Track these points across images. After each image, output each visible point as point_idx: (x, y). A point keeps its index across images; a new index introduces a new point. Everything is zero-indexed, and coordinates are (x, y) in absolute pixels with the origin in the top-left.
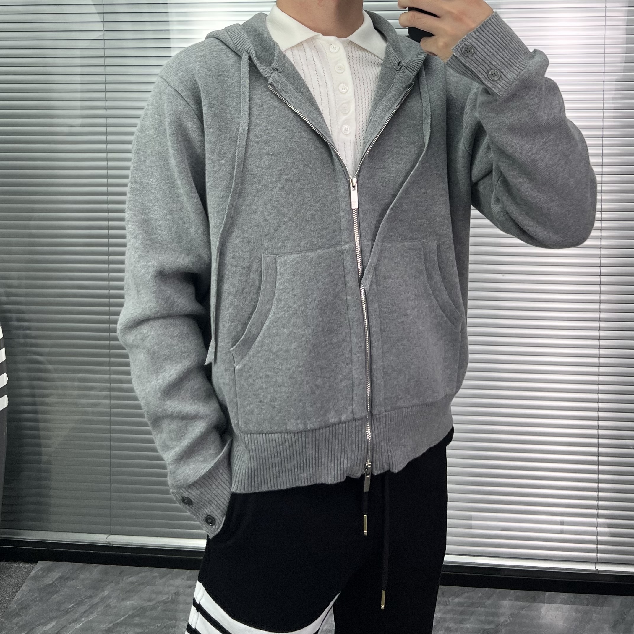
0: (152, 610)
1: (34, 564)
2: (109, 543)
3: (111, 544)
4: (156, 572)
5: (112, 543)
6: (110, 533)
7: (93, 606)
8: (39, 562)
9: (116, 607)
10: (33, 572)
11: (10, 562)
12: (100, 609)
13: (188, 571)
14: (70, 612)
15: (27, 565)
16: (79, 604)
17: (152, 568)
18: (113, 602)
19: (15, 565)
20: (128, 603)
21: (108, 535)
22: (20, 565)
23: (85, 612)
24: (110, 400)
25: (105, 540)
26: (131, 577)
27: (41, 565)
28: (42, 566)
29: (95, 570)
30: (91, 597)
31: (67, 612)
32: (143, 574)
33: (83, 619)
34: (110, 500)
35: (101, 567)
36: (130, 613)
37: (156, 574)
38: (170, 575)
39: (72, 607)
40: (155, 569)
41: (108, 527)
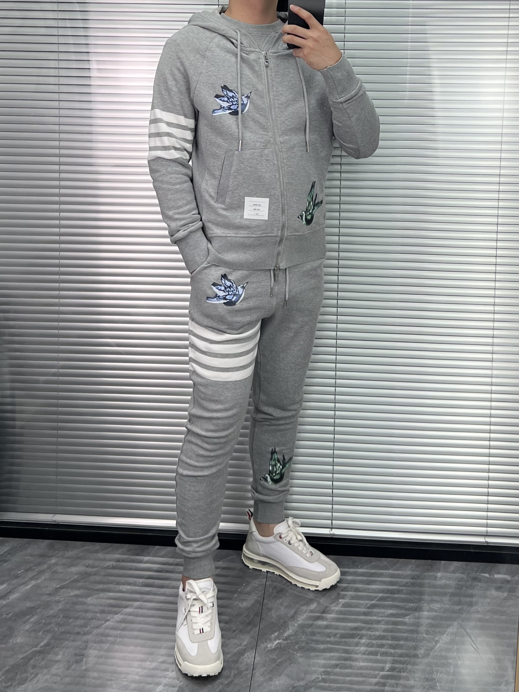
0: (95, 574)
2: (55, 521)
3: (56, 522)
4: (98, 546)
6: (55, 513)
7: (41, 572)
9: (62, 573)
12: (47, 575)
13: (127, 545)
14: (20, 576)
16: (27, 570)
17: (94, 543)
18: (59, 569)
20: (74, 569)
21: (53, 515)
23: (33, 576)
25: (51, 519)
29: (42, 545)
30: (39, 564)
31: (17, 577)
32: (86, 548)
33: (32, 582)
34: (56, 482)
36: (76, 577)
39: (22, 572)
40: (97, 544)
41: (54, 508)
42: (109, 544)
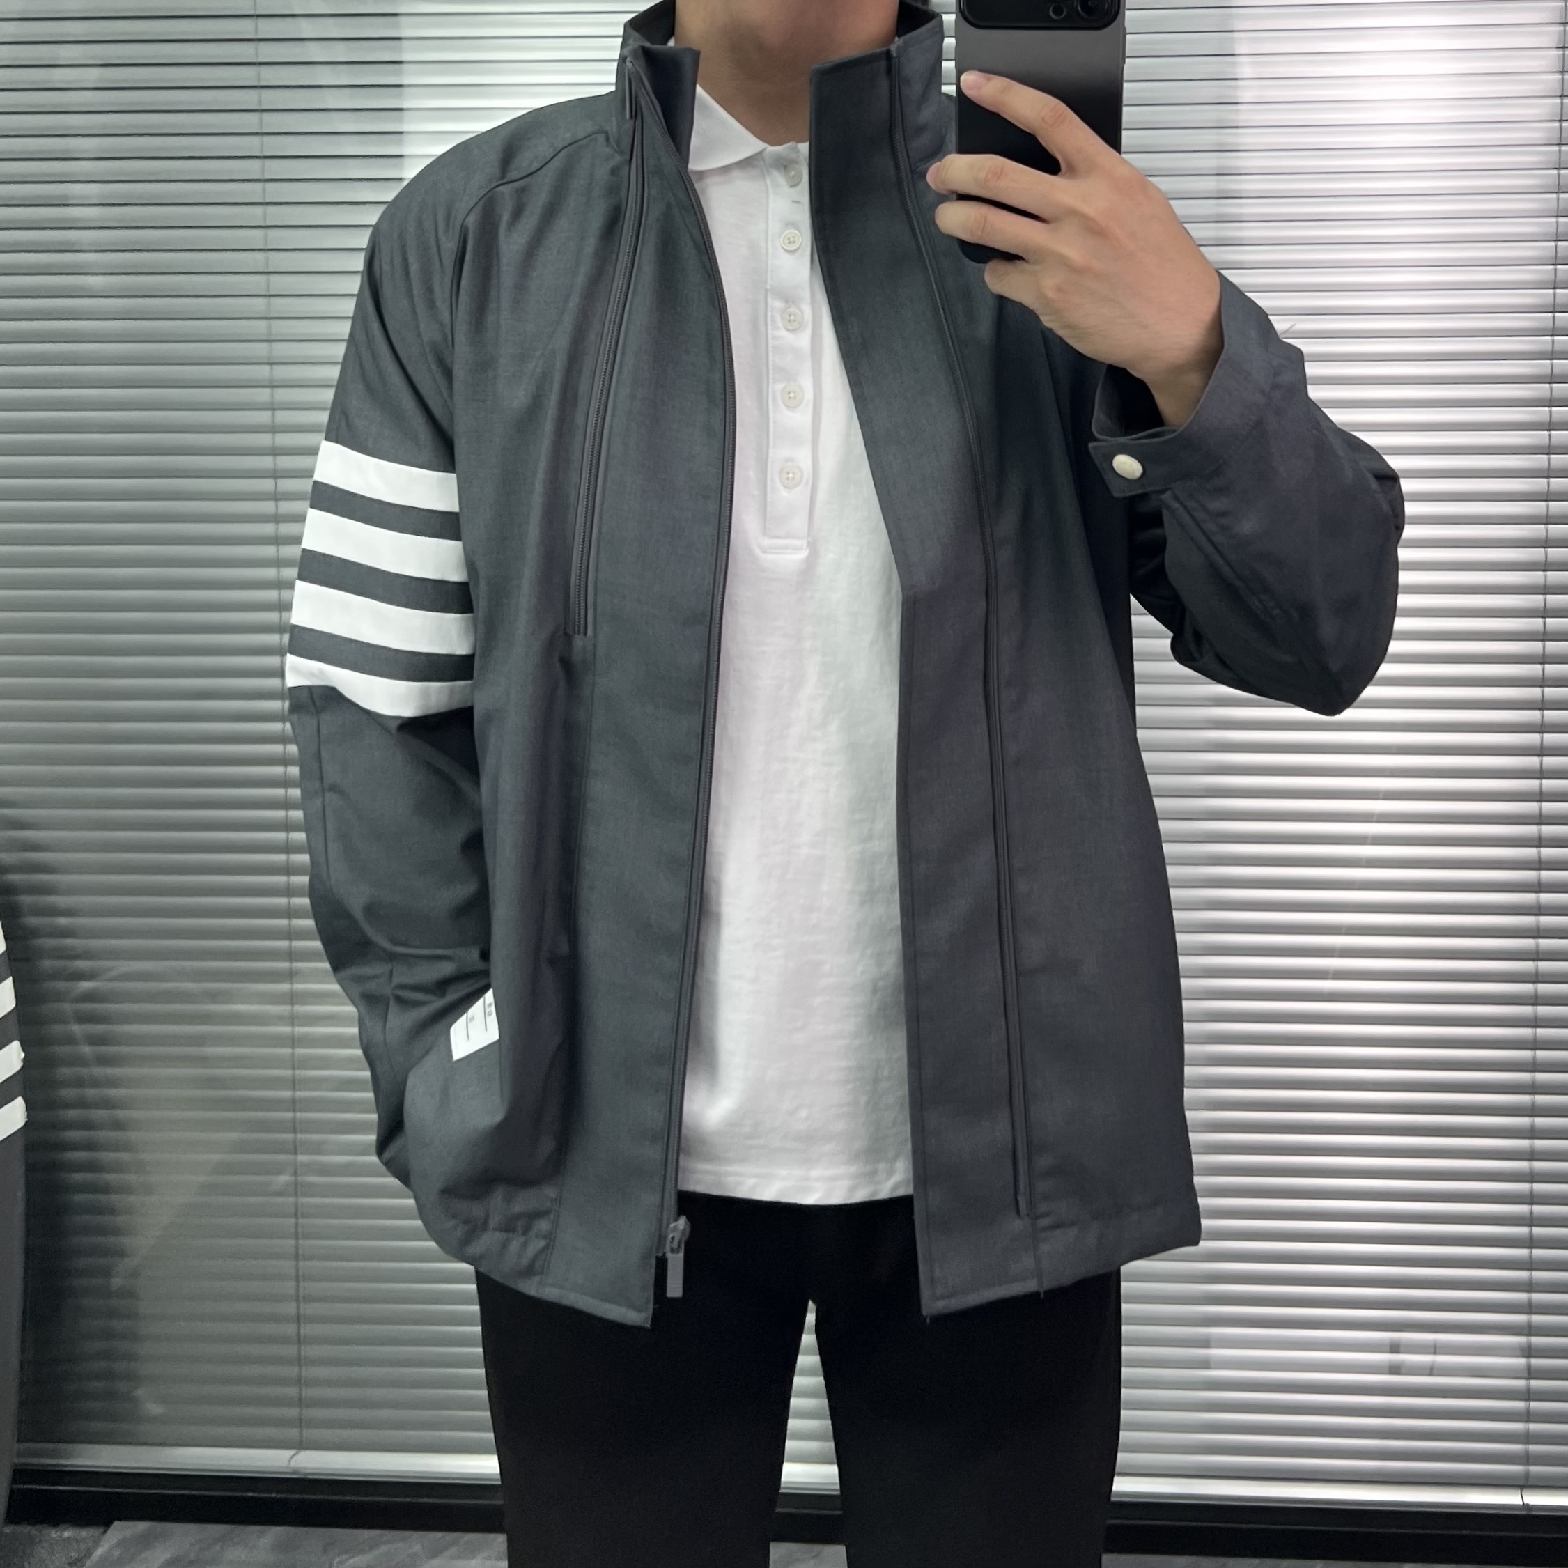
1: (102, 1530)
2: (295, 1472)
3: (299, 1474)
4: (415, 1542)
5: (303, 1471)
6: (301, 1445)
8: (116, 1524)
10: (99, 1552)
11: (38, 1527)
15: (85, 1533)
17: (407, 1533)
19: (54, 1534)
21: (292, 1452)
22: (66, 1534)
24: (294, 1111)
25: (285, 1464)
26: (353, 1557)
27: (121, 1531)
28: (121, 1537)
29: (261, 1542)
32: (383, 1549)
34: (299, 1362)
35: (275, 1533)
37: (417, 1548)
38: (453, 1551)
40: (416, 1535)
41: (293, 1433)
42: (449, 1536)
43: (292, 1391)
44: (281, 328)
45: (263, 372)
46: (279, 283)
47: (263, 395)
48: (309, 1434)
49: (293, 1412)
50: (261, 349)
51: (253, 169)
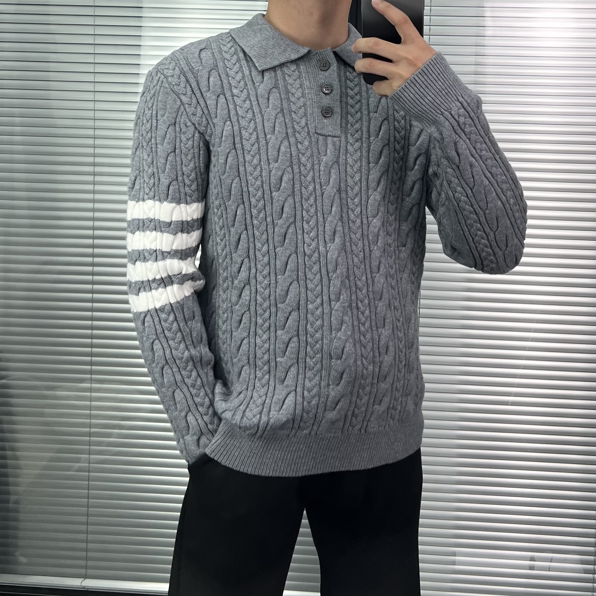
3: (85, 588)
5: (87, 587)
6: (85, 577)
21: (83, 579)
24: (90, 437)
25: (79, 584)
34: (87, 541)
41: (83, 571)
43: (84, 554)
44: (98, 114)
45: (91, 132)
46: (99, 97)
47: (90, 141)
48: (90, 572)
49: (83, 563)
50: (91, 123)
51: (90, 49)
